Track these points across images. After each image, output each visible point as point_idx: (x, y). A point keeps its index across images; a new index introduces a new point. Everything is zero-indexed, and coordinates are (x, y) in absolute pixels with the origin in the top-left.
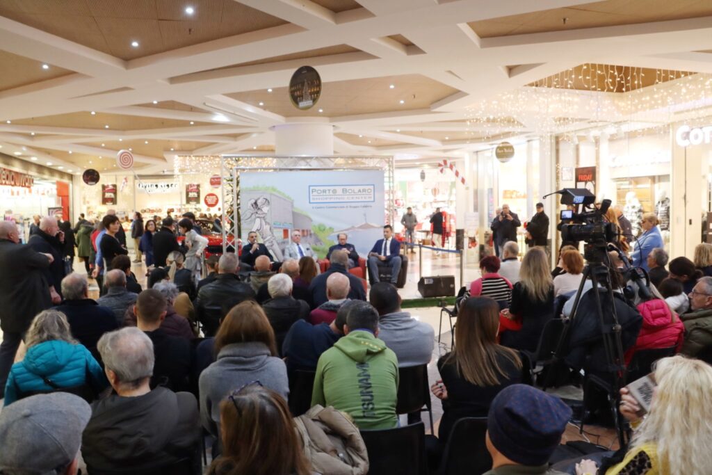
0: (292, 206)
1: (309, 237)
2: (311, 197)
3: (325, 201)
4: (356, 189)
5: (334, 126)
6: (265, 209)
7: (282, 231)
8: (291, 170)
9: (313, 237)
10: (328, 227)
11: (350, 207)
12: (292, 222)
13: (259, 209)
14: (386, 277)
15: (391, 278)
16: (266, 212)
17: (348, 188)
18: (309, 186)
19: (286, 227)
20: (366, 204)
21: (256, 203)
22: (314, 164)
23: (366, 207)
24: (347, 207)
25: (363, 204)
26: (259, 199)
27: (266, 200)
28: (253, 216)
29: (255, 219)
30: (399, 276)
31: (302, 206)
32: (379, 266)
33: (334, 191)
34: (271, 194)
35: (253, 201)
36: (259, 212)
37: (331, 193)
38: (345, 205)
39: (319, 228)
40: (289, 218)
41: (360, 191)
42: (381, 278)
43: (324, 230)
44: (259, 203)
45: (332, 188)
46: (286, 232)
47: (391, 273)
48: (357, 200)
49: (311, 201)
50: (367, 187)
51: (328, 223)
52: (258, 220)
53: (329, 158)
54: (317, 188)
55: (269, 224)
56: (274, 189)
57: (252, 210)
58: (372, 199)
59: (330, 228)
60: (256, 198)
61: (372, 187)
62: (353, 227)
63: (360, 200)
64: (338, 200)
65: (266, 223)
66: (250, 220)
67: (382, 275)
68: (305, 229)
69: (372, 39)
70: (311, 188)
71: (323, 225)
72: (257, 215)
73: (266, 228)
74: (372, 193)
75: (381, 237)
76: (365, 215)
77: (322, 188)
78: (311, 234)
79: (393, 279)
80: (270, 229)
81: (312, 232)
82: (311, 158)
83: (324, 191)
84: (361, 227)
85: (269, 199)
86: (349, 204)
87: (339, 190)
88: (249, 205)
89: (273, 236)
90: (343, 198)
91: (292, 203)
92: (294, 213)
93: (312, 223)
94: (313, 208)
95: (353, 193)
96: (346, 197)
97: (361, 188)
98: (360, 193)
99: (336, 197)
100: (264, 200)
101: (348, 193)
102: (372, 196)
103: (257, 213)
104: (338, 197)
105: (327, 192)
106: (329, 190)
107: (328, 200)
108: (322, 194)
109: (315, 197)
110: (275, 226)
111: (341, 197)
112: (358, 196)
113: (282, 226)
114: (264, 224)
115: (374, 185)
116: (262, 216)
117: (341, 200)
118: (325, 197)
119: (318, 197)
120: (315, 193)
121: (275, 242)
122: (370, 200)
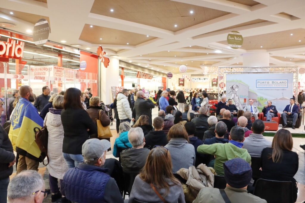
0: (249, 89)
1: (255, 102)
2: (257, 85)
3: (264, 87)
4: (279, 81)
5: (270, 53)
6: (236, 90)
7: (243, 99)
8: (249, 73)
9: (257, 102)
10: (264, 99)
11: (276, 90)
12: (248, 96)
13: (234, 89)
14: (290, 123)
15: (292, 123)
16: (237, 91)
17: (275, 81)
18: (257, 80)
19: (245, 97)
20: (283, 89)
21: (232, 87)
22: (259, 70)
23: (284, 90)
25: (282, 89)
26: (234, 85)
27: (237, 86)
28: (231, 92)
29: (232, 94)
30: (296, 123)
31: (253, 88)
32: (287, 117)
33: (268, 83)
34: (239, 83)
35: (231, 86)
36: (234, 91)
38: (273, 89)
39: (260, 98)
40: (247, 94)
41: (280, 82)
42: (287, 123)
43: (263, 99)
44: (234, 87)
45: (267, 81)
46: (245, 100)
47: (292, 121)
48: (279, 87)
49: (257, 87)
50: (284, 81)
51: (264, 97)
52: (233, 94)
53: (266, 68)
54: (260, 81)
55: (238, 96)
56: (240, 81)
57: (231, 90)
58: (287, 87)
59: (266, 99)
60: (233, 85)
61: (287, 81)
62: (277, 99)
63: (281, 87)
64: (270, 87)
66: (230, 94)
67: (288, 121)
69: (271, 16)
70: (257, 81)
71: (262, 98)
72: (233, 92)
73: (237, 97)
74: (287, 83)
75: (289, 104)
76: (283, 93)
77: (262, 81)
78: (256, 101)
79: (293, 124)
80: (238, 98)
81: (257, 100)
82: (258, 68)
83: (263, 82)
84: (281, 99)
85: (238, 85)
86: (275, 89)
87: (271, 82)
88: (230, 88)
89: (239, 101)
90: (273, 86)
91: (248, 87)
92: (249, 92)
93: (257, 96)
94: (258, 90)
95: (277, 84)
96: (273, 85)
97: (281, 81)
98: (280, 83)
99: (269, 85)
100: (236, 86)
101: (274, 84)
102: (287, 85)
103: (233, 91)
104: (270, 85)
105: (265, 83)
106: (266, 82)
107: (265, 87)
108: (262, 84)
109: (259, 85)
110: (240, 97)
111: (271, 85)
112: (279, 85)
113: (243, 97)
114: (236, 96)
115: (288, 80)
116: (235, 92)
117: (271, 87)
118: (264, 85)
119: (260, 85)
120: (259, 83)
121: (240, 104)
122: (285, 87)
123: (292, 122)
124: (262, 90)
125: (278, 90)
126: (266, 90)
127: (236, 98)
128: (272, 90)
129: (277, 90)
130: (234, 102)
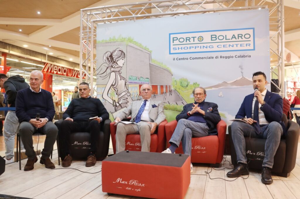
0: (150, 58)
1: (168, 94)
2: (172, 47)
4: (229, 34)
6: (120, 63)
7: (138, 86)
9: (173, 94)
10: (191, 83)
11: (221, 57)
12: (149, 77)
13: (114, 62)
15: (263, 158)
17: (218, 34)
18: (170, 34)
20: (242, 53)
21: (111, 56)
24: (217, 57)
25: (238, 54)
26: (115, 51)
27: (122, 52)
28: (109, 71)
29: (110, 73)
33: (201, 39)
34: (127, 46)
35: (109, 54)
36: (114, 65)
37: (196, 41)
38: (214, 55)
39: (181, 83)
40: (146, 73)
41: (234, 37)
42: (247, 156)
43: (187, 86)
44: (114, 55)
45: (197, 35)
49: (172, 51)
50: (243, 32)
51: (192, 78)
54: (179, 36)
55: (124, 79)
56: (130, 40)
57: (108, 64)
58: (252, 47)
59: (195, 84)
60: (111, 51)
61: (251, 32)
62: (225, 83)
63: (235, 48)
65: (122, 78)
66: (105, 74)
67: (249, 152)
68: (164, 84)
70: (172, 36)
71: (186, 80)
72: (112, 69)
73: (121, 83)
74: (251, 39)
76: (241, 67)
78: (171, 91)
80: (125, 84)
81: (172, 88)
83: (188, 39)
84: (236, 83)
86: (219, 54)
87: (207, 37)
88: (105, 58)
89: (129, 92)
91: (150, 55)
92: (151, 66)
93: (173, 77)
94: (174, 59)
95: (224, 40)
96: (215, 45)
97: (236, 33)
98: (234, 39)
99: (202, 45)
100: (120, 52)
101: (218, 40)
102: (252, 43)
103: (112, 66)
104: (205, 45)
105: (192, 40)
106: (194, 38)
107: (193, 50)
108: (185, 42)
109: (177, 47)
110: (130, 81)
111: (208, 45)
112: (231, 44)
113: (137, 81)
114: (119, 78)
115: (253, 29)
116: (117, 70)
117: (208, 49)
118: (189, 46)
119: (180, 46)
120: (176, 42)
121: (129, 99)
122: (248, 48)
123: (261, 154)
124: (183, 59)
125: (229, 57)
126: (196, 58)
127: (119, 83)
128: (213, 58)
129: (226, 57)
130: (116, 96)
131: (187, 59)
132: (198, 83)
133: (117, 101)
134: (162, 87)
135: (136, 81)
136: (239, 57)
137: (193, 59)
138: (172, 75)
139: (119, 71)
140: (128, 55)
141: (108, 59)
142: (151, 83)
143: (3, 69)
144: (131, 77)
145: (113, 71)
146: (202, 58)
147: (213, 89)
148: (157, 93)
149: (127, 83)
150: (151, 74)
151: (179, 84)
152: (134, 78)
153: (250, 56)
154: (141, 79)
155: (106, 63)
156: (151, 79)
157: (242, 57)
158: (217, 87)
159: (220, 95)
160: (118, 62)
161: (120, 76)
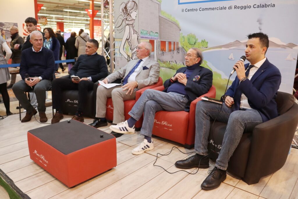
0: (160, 10)
1: (175, 52)
6: (134, 15)
7: (148, 40)
9: (180, 52)
10: (199, 41)
11: (235, 7)
12: (158, 32)
13: (128, 14)
16: (134, 18)
19: (153, 36)
21: (126, 8)
24: (230, 8)
26: (129, 2)
27: (135, 2)
28: (124, 24)
29: (125, 26)
36: (128, 18)
39: (189, 40)
40: (156, 27)
43: (195, 44)
44: (128, 6)
52: (127, 27)
59: (203, 42)
60: (126, 2)
62: (237, 42)
65: (135, 32)
66: (120, 28)
68: (172, 41)
71: (194, 37)
72: (127, 22)
73: (134, 37)
78: (178, 49)
80: (138, 39)
81: (180, 46)
85: (137, 2)
88: (121, 10)
91: (159, 5)
92: (160, 18)
93: (181, 32)
94: (183, 11)
100: (133, 3)
103: (126, 19)
110: (142, 36)
114: (133, 32)
116: (131, 23)
124: (192, 10)
125: (245, 8)
126: (206, 9)
127: (133, 38)
128: (225, 8)
129: (242, 8)
130: (130, 50)
131: (196, 10)
132: (206, 41)
133: (130, 56)
134: (170, 43)
135: (147, 36)
136: (258, 7)
137: (203, 10)
138: (180, 30)
139: (132, 24)
140: (140, 6)
141: (123, 11)
142: (160, 38)
143: (91, 13)
144: (142, 31)
145: (128, 25)
146: (213, 9)
147: (223, 49)
148: (165, 51)
149: (139, 38)
150: (160, 28)
151: (186, 41)
152: (145, 32)
153: (274, 5)
154: (151, 33)
155: (121, 15)
156: (160, 33)
157: (263, 6)
158: (228, 48)
159: (230, 57)
160: (131, 15)
161: (134, 30)
